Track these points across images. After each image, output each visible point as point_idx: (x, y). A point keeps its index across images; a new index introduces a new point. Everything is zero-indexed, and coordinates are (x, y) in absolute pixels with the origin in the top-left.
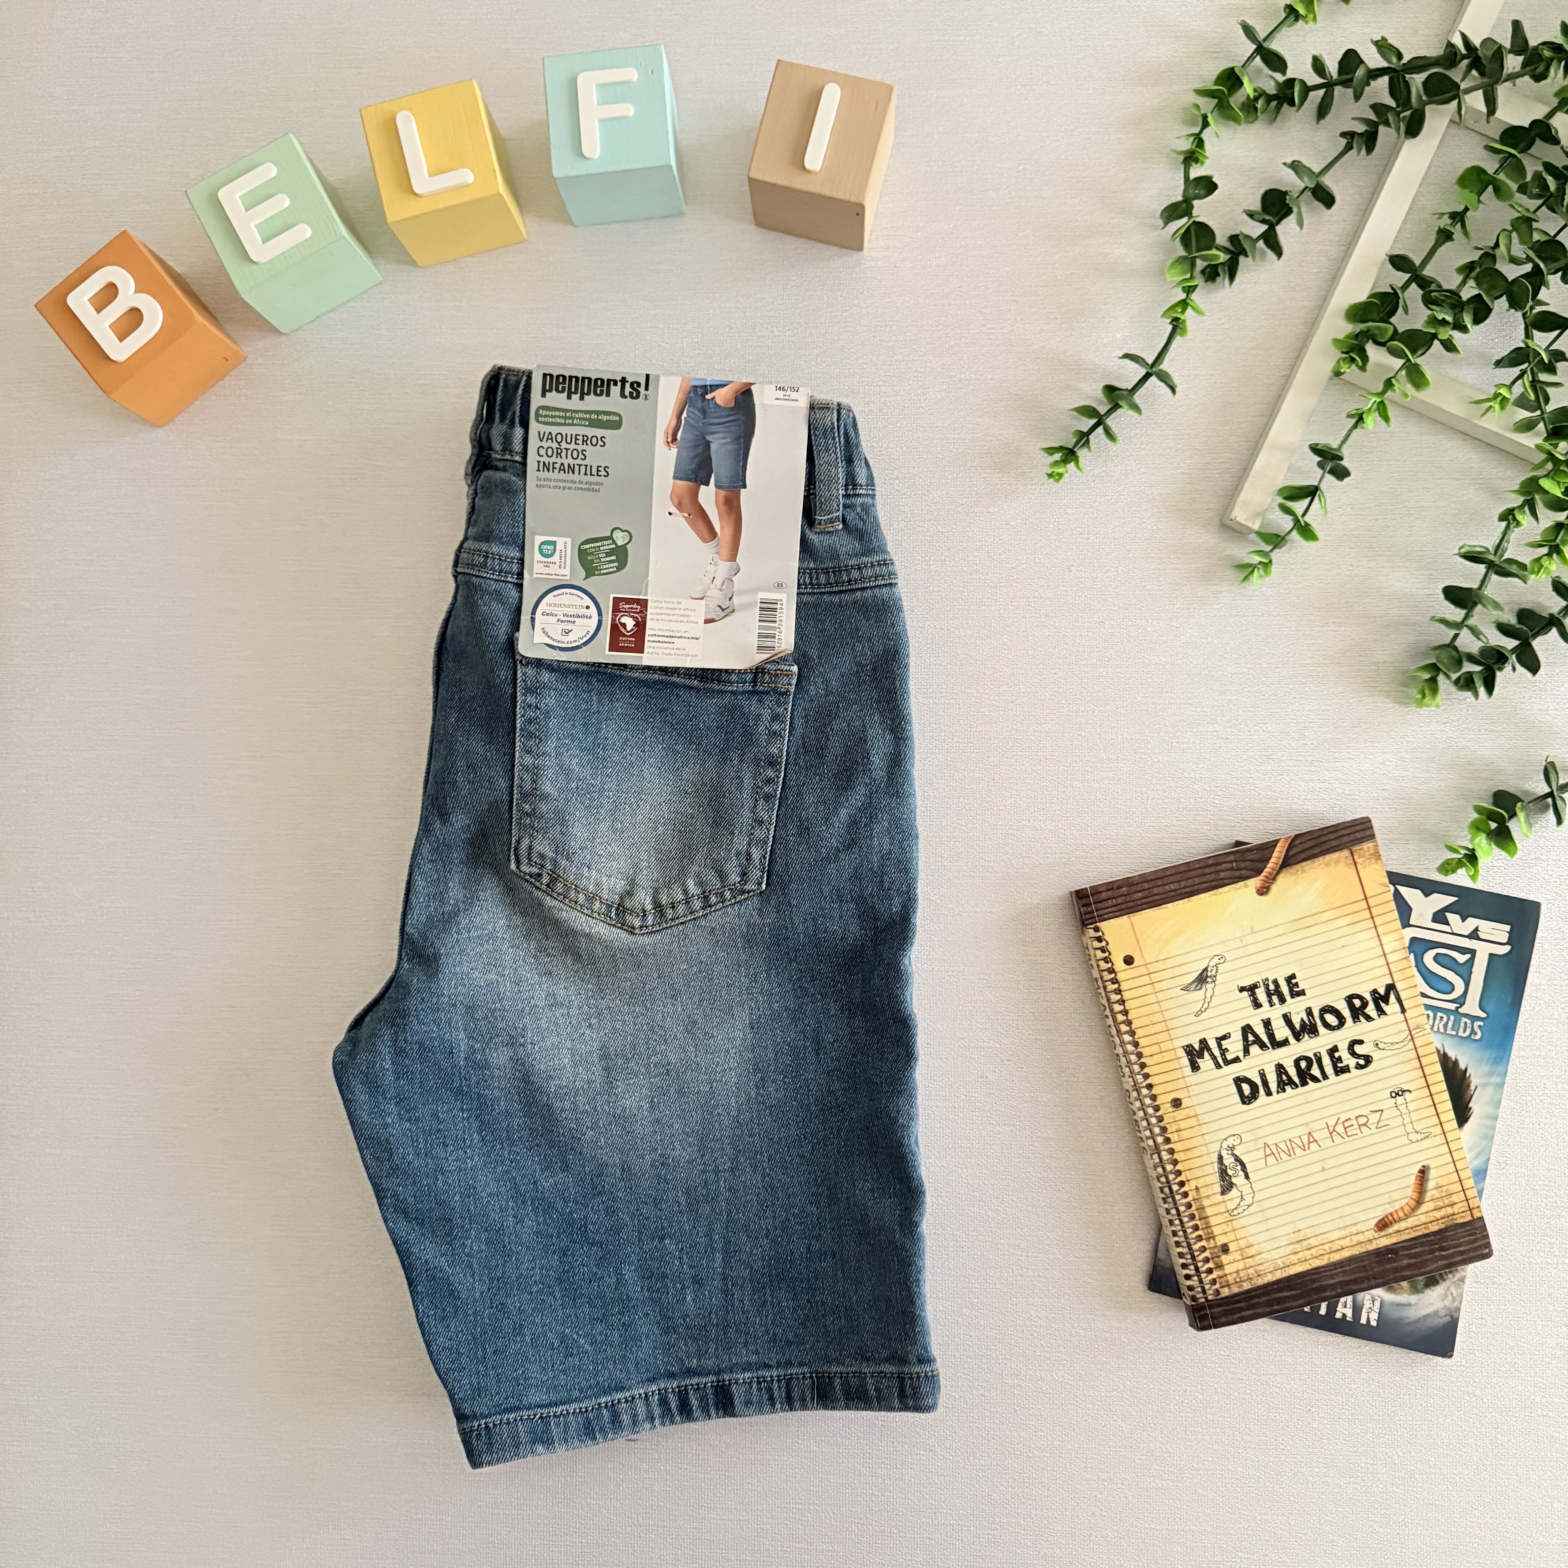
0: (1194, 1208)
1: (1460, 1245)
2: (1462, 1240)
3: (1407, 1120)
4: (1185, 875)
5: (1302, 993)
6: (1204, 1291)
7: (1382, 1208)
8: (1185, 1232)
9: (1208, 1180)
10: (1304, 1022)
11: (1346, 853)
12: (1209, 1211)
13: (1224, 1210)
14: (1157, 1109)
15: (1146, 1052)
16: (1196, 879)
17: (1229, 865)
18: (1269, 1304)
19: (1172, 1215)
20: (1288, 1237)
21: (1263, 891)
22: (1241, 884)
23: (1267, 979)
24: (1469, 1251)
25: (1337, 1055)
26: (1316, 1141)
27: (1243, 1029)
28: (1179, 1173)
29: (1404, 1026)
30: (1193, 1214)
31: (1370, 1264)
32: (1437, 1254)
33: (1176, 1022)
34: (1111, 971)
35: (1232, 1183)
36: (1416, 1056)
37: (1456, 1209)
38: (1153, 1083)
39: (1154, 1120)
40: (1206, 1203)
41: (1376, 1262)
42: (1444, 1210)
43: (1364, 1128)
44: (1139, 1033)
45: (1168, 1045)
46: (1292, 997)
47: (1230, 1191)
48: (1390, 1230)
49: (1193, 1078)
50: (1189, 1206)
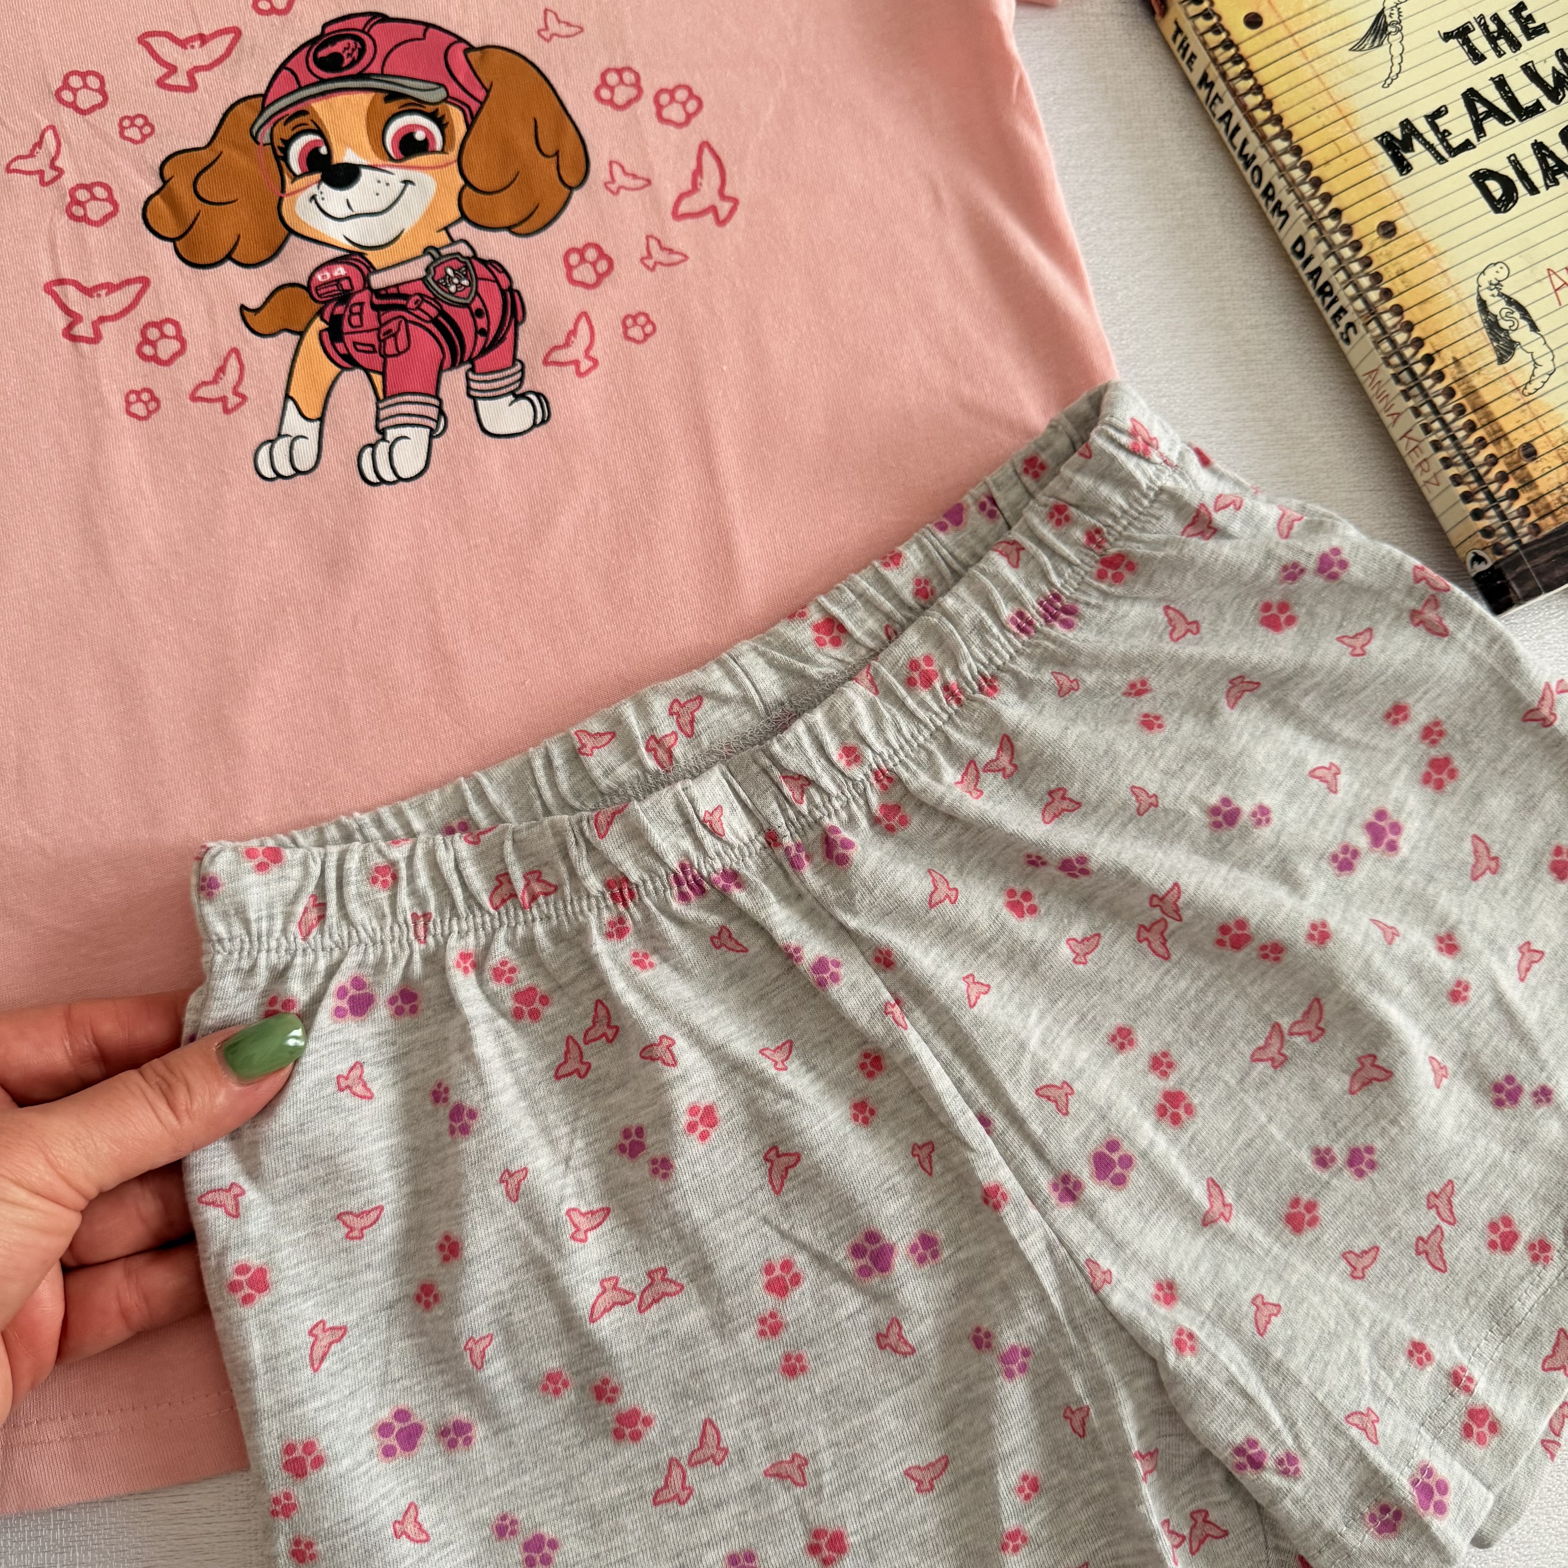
0: (1459, 395)
5: (1542, 29)
6: (1513, 532)
8: (1453, 438)
9: (1472, 343)
10: (1559, 74)
12: (1487, 395)
13: (1510, 388)
14: (1357, 246)
15: (1316, 158)
19: (1426, 416)
23: (1482, 17)
27: (1465, 96)
28: (1419, 343)
30: (1461, 405)
33: (1356, 103)
34: (1228, 44)
38: (1341, 206)
39: (1356, 267)
40: (1477, 381)
44: (1298, 132)
45: (1352, 140)
46: (1529, 37)
49: (1404, 185)
50: (1450, 393)
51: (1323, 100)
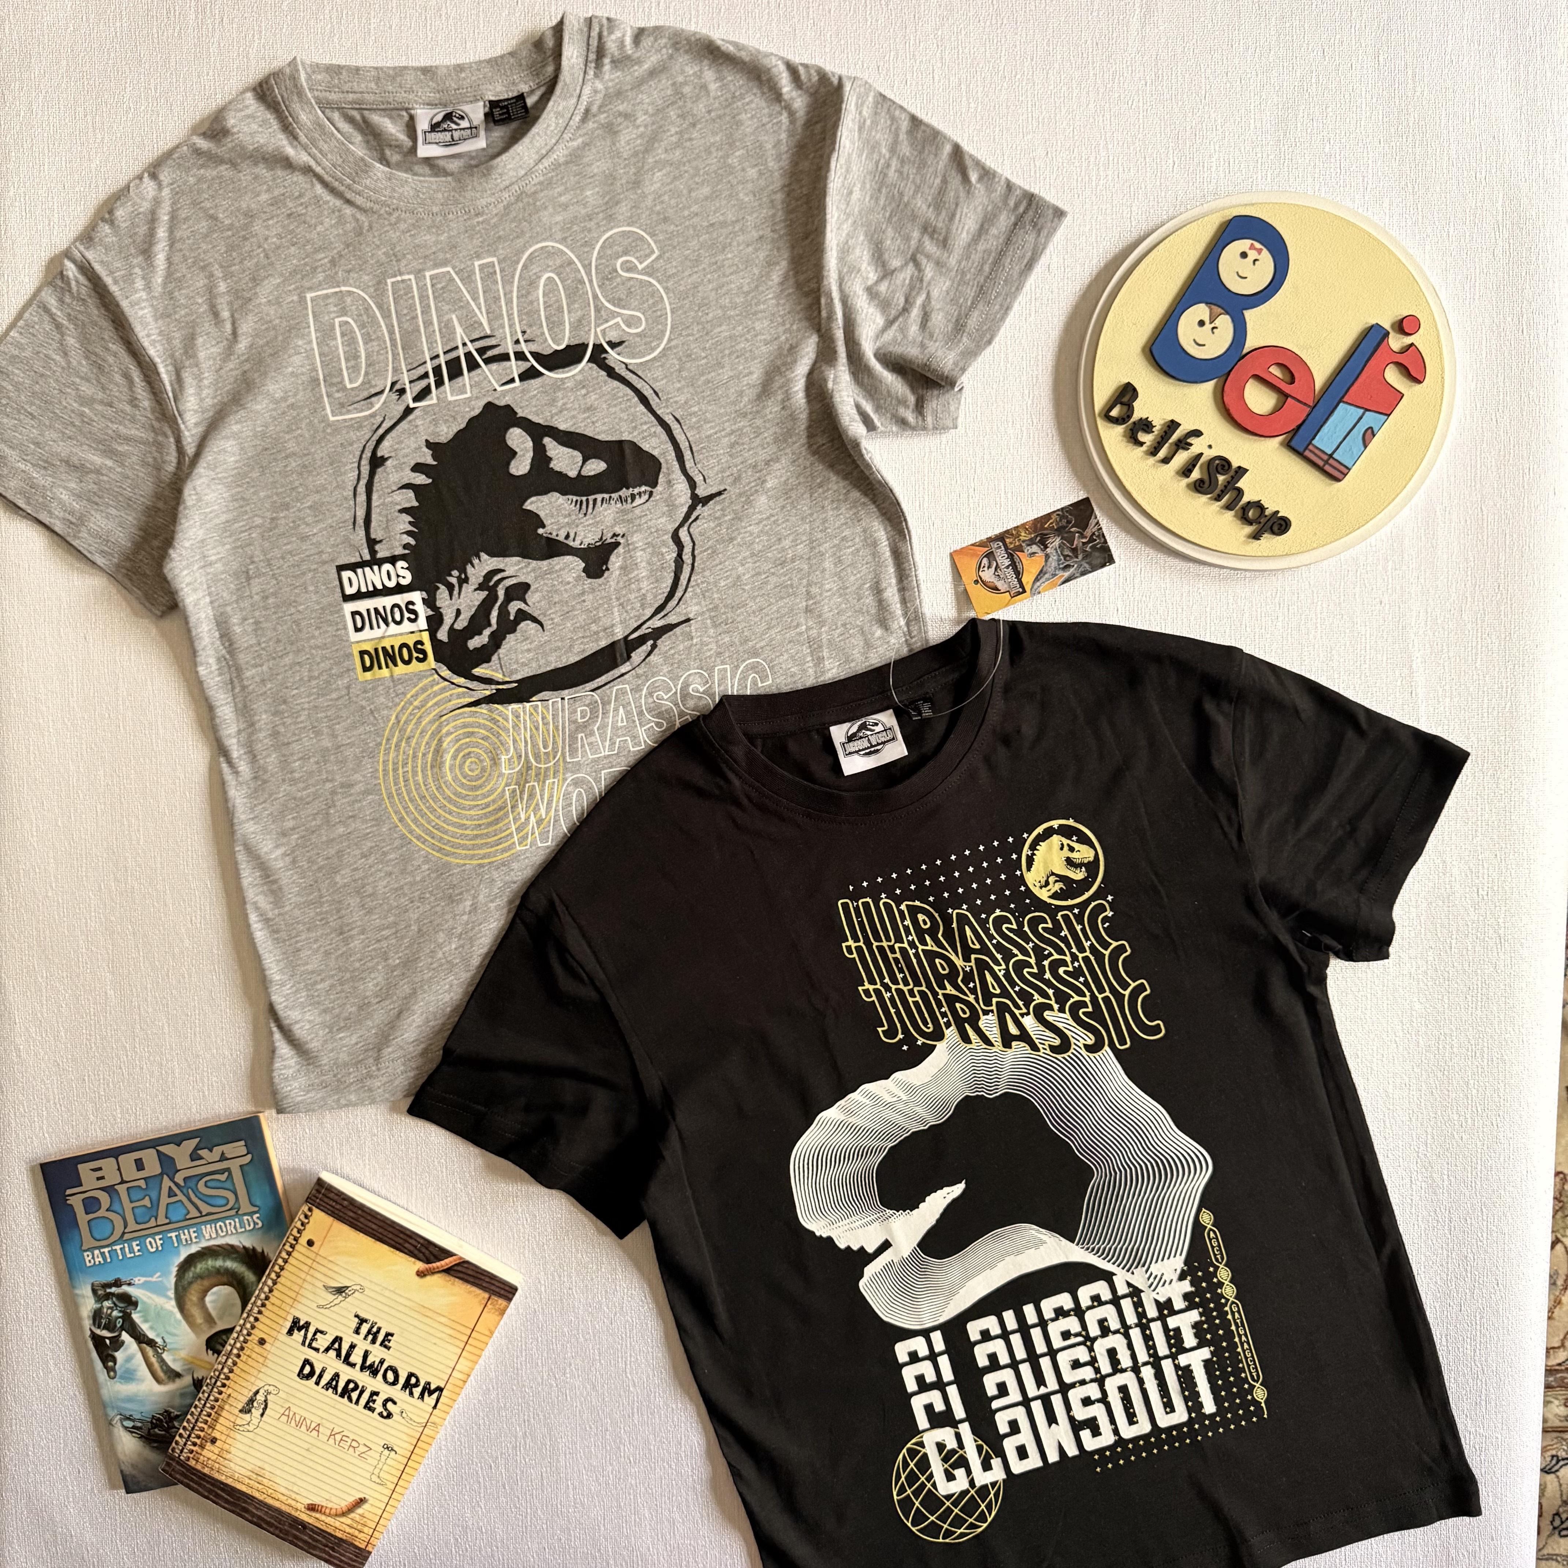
0: (218, 1403)
2: (349, 1555)
4: (386, 1227)
5: (388, 1348)
6: (182, 1451)
7: (320, 1499)
8: (201, 1411)
9: (240, 1397)
10: (374, 1364)
11: (486, 1295)
12: (224, 1413)
14: (249, 1334)
15: (272, 1299)
16: (390, 1235)
17: (416, 1244)
18: (210, 1491)
20: (254, 1466)
21: (421, 1274)
22: (412, 1259)
23: (376, 1323)
25: (375, 1397)
26: (318, 1431)
28: (228, 1378)
29: (427, 1416)
30: (215, 1407)
31: (284, 1521)
32: (329, 1550)
33: (304, 1301)
34: (296, 1239)
36: (418, 1437)
37: (361, 1535)
39: (242, 1338)
40: (227, 1407)
41: (289, 1523)
42: (353, 1530)
43: (351, 1449)
44: (278, 1286)
45: (287, 1308)
46: (381, 1345)
48: (314, 1514)
50: (217, 1400)
51: (296, 1288)
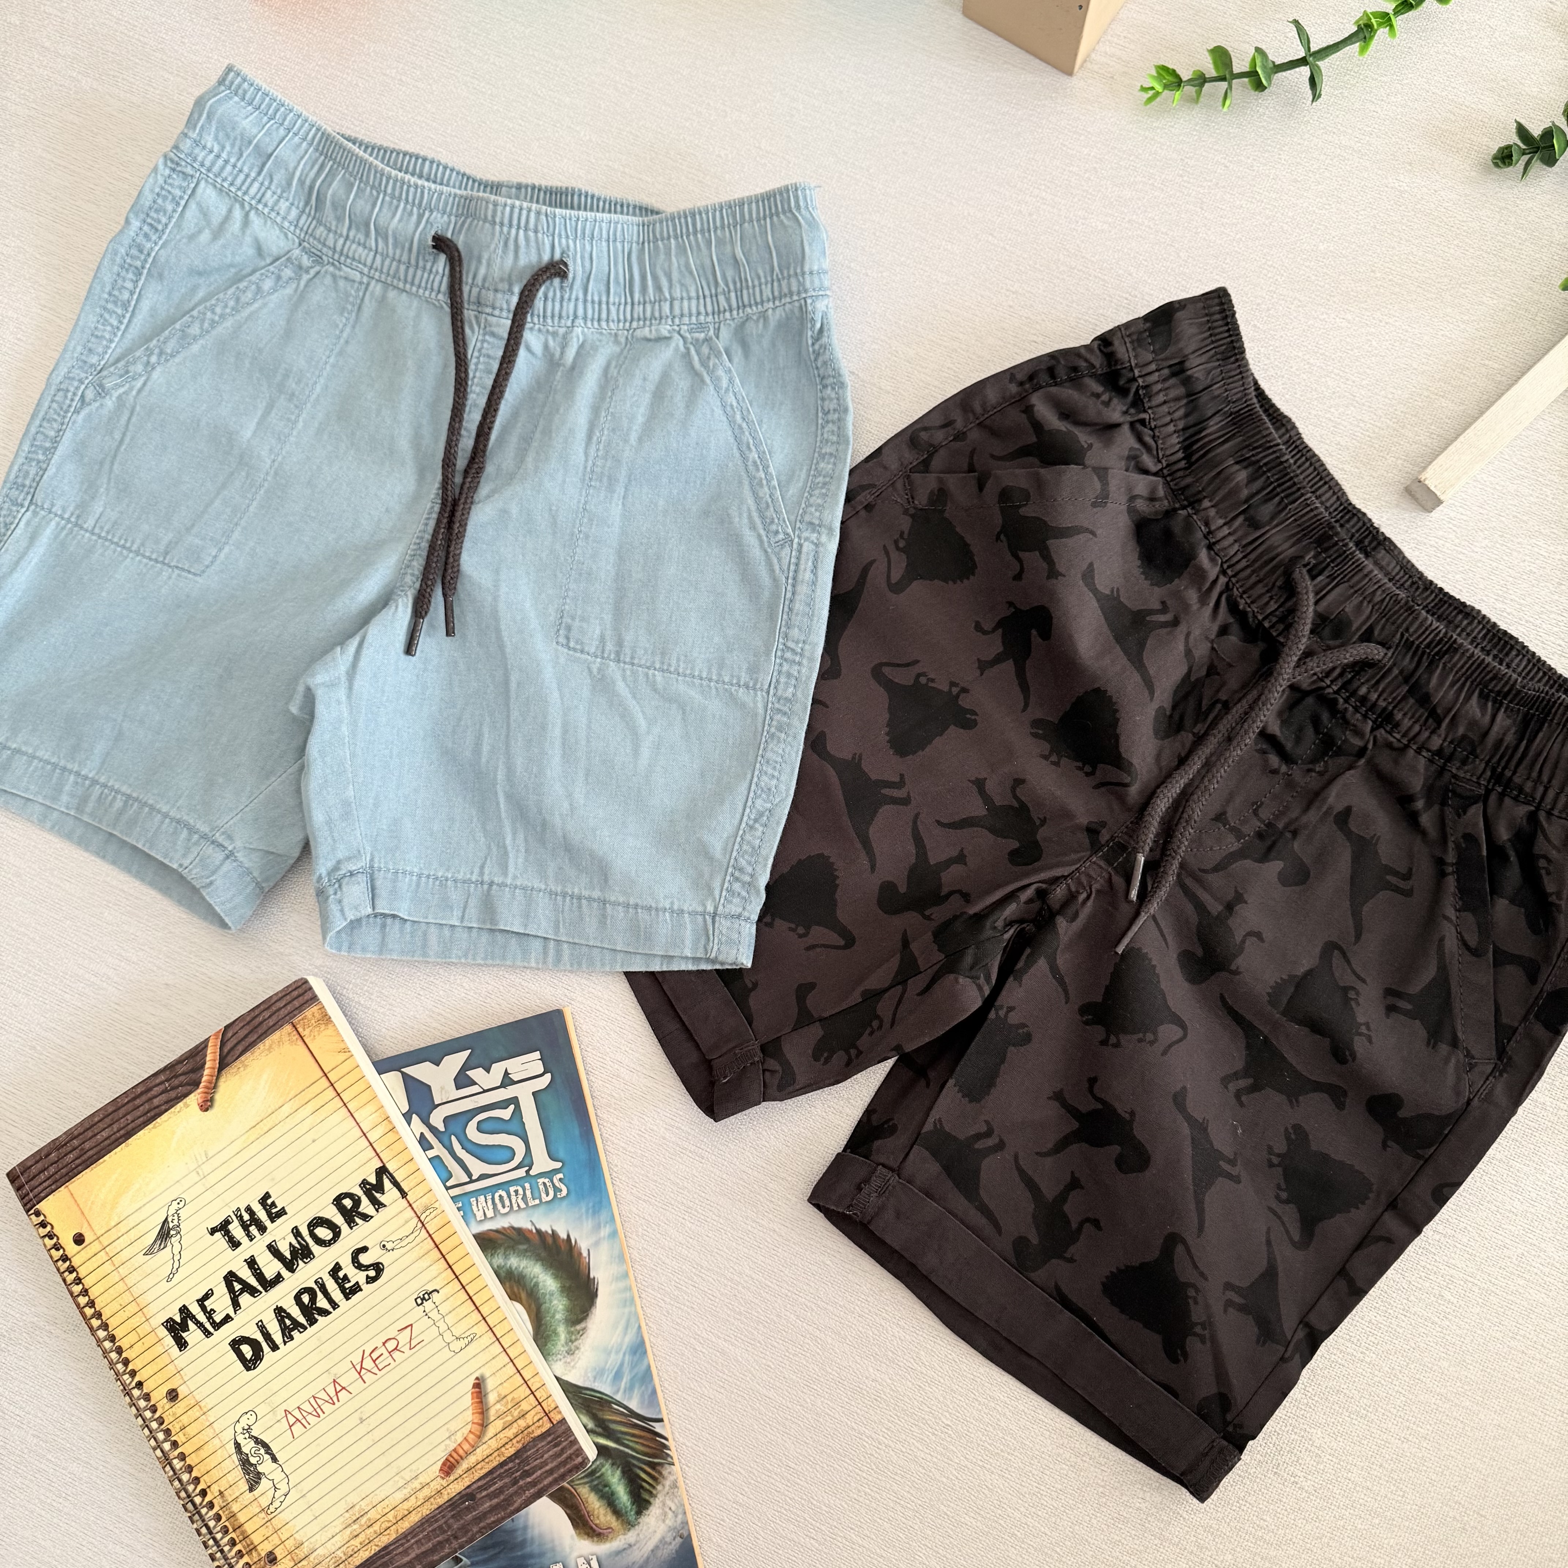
0: (224, 1519)
1: (545, 1463)
2: (546, 1456)
3: (443, 1327)
4: (115, 1116)
5: (282, 1212)
7: (442, 1446)
8: (222, 1551)
9: (231, 1478)
10: (294, 1247)
11: (288, 1028)
13: (258, 1510)
15: (124, 1344)
16: (129, 1117)
17: (162, 1087)
19: (205, 1535)
20: (342, 1519)
21: (207, 1105)
22: (181, 1104)
23: (238, 1209)
24: (558, 1467)
25: (341, 1274)
26: (344, 1388)
27: (225, 1278)
28: (197, 1481)
29: (409, 1213)
30: (226, 1527)
31: (445, 1522)
32: (521, 1483)
34: (65, 1258)
35: (259, 1473)
36: (433, 1245)
37: (529, 1419)
38: (142, 1380)
39: (154, 1425)
41: (453, 1516)
42: (515, 1425)
43: (396, 1354)
44: (112, 1323)
45: (146, 1328)
46: (273, 1222)
47: (258, 1483)
48: (459, 1471)
49: (183, 1358)
51: (127, 1298)
